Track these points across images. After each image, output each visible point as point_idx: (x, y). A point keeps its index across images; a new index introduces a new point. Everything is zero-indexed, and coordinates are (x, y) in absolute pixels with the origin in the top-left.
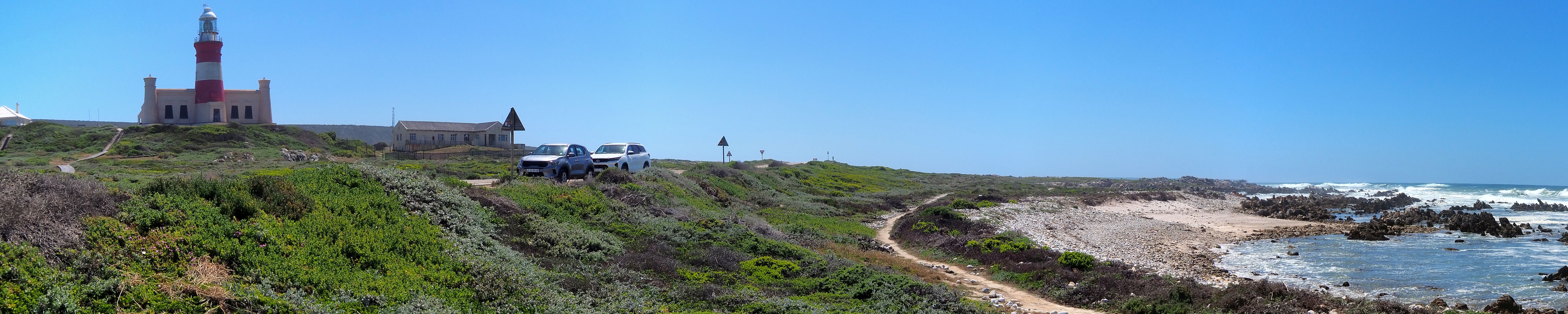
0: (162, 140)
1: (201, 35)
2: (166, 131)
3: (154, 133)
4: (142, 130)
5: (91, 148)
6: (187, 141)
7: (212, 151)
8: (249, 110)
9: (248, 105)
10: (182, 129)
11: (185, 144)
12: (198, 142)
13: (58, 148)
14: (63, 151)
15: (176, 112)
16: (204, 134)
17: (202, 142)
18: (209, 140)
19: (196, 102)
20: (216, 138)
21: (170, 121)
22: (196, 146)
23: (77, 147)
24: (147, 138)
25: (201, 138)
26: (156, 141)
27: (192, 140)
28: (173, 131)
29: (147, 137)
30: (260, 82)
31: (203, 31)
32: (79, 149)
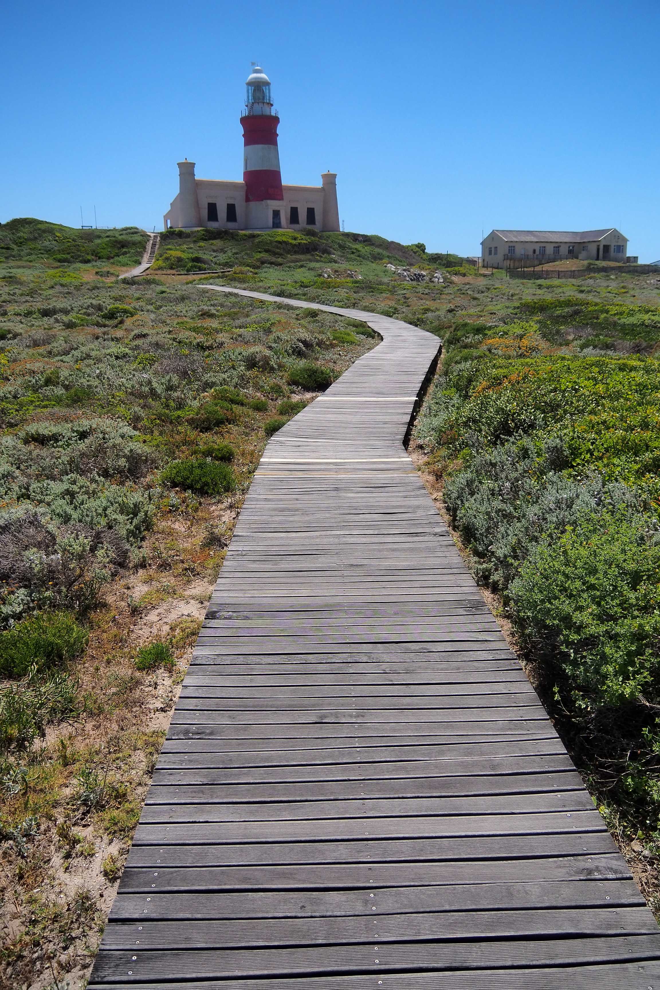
0: (223, 251)
1: (251, 107)
2: (223, 237)
3: (206, 240)
4: (188, 236)
5: (122, 259)
6: (260, 252)
7: (302, 266)
8: (311, 214)
10: (245, 235)
11: (259, 256)
12: (275, 254)
13: (72, 257)
14: (81, 262)
15: (222, 212)
16: (279, 242)
17: (281, 255)
18: (288, 252)
19: (247, 200)
20: (296, 249)
22: (274, 259)
23: (99, 258)
24: (199, 247)
25: (278, 248)
26: (214, 251)
27: (267, 251)
28: (233, 238)
29: (198, 245)
31: (253, 101)
32: (104, 260)
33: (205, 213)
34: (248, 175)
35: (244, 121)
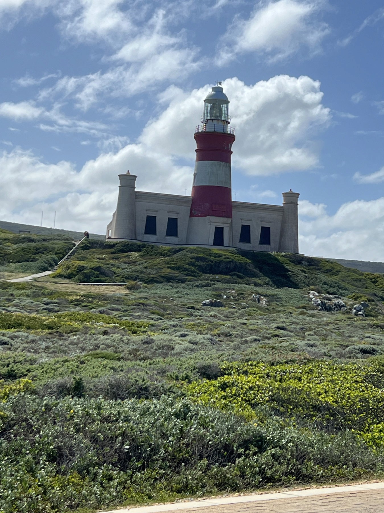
2: (143, 250)
3: (125, 252)
8: (266, 233)
9: (266, 225)
10: (167, 250)
12: (187, 271)
15: (162, 226)
17: (193, 272)
18: (204, 270)
19: (192, 215)
20: (214, 267)
21: (151, 238)
25: (193, 266)
26: (125, 264)
27: (177, 267)
28: (153, 252)
29: (114, 256)
30: (285, 195)
31: (209, 118)
33: (141, 225)
34: (198, 189)
35: (200, 137)
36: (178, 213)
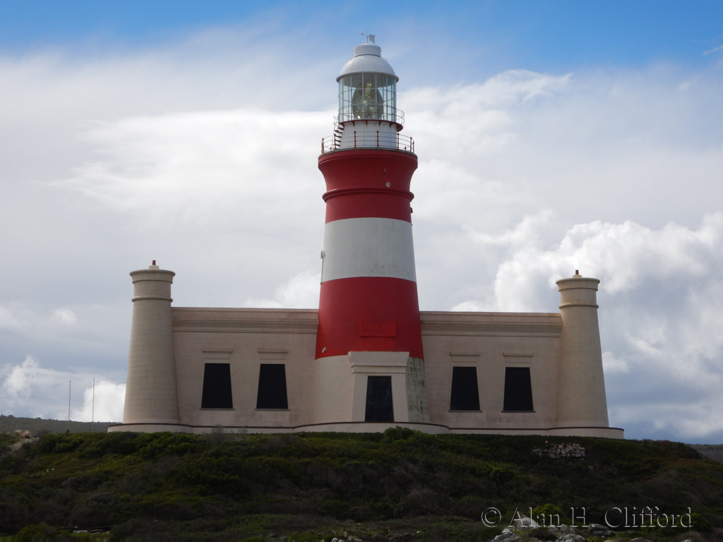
9: (519, 363)
21: (221, 417)
34: (334, 289)
35: (332, 164)
36: (285, 353)
